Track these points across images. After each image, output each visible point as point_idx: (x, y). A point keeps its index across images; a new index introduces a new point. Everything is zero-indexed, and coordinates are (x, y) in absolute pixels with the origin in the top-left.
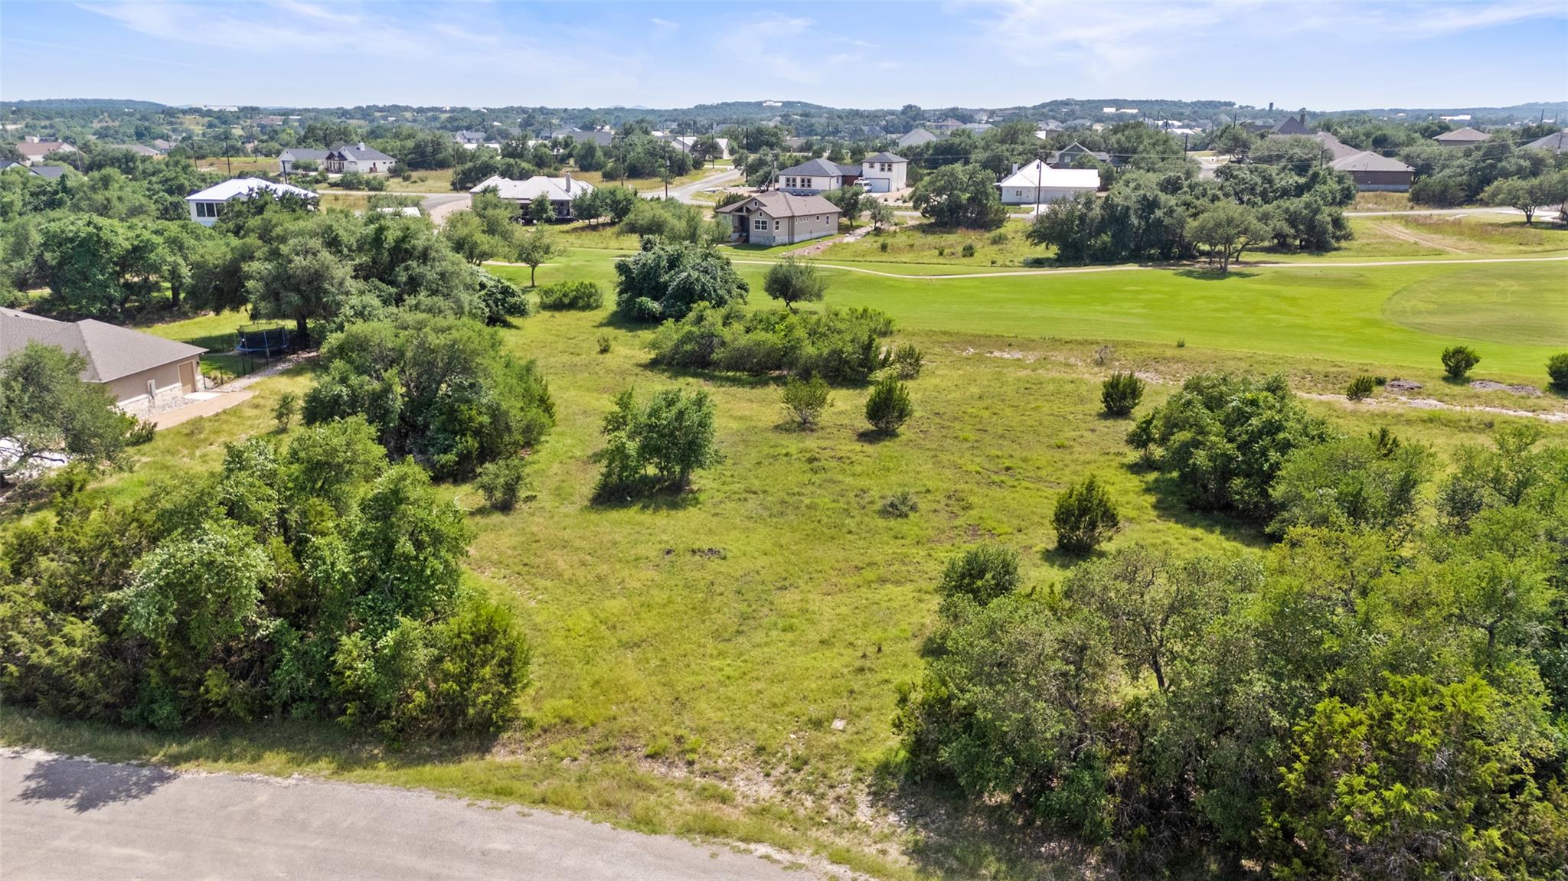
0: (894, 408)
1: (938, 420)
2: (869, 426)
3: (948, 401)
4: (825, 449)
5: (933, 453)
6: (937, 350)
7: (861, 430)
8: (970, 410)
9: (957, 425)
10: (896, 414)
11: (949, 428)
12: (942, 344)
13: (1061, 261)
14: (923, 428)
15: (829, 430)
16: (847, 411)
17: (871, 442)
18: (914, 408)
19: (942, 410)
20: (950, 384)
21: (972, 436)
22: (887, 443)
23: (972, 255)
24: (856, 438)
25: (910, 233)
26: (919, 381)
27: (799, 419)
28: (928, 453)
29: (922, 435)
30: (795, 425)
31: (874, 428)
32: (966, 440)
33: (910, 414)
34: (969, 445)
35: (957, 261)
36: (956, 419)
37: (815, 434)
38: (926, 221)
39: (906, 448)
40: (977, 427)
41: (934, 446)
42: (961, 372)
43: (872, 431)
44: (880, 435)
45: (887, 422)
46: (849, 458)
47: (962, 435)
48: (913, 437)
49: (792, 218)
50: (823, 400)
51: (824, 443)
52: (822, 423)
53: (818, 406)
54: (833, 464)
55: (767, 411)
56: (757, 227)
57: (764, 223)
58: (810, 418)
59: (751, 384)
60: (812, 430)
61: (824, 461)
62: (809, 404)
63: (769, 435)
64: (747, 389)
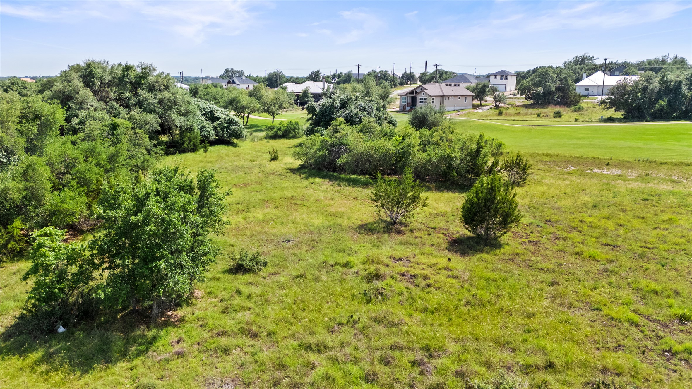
0: (496, 211)
1: (551, 229)
2: (464, 232)
3: (559, 208)
4: (400, 259)
5: (550, 277)
6: (540, 166)
7: (456, 236)
8: (589, 219)
9: (575, 236)
10: (499, 219)
11: (565, 239)
12: (545, 163)
13: (627, 119)
14: (533, 237)
15: (417, 234)
16: (446, 213)
17: (463, 254)
18: (522, 214)
19: (554, 218)
20: (558, 192)
21: (601, 253)
22: (485, 255)
23: (560, 116)
24: (445, 245)
25: (518, 108)
26: (526, 188)
27: (388, 219)
28: (542, 276)
29: (531, 247)
30: (382, 225)
31: (471, 234)
32: (592, 258)
33: (516, 220)
34: (598, 266)
35: (550, 120)
36: (572, 228)
37: (399, 238)
38: (527, 103)
39: (511, 266)
40: (604, 240)
41: (548, 265)
42: (567, 182)
43: (469, 238)
44: (477, 243)
45: (487, 229)
46: (425, 278)
47: (587, 251)
48: (520, 249)
49: (443, 97)
50: (414, 199)
51: (402, 251)
52: (414, 225)
53: (408, 205)
54: (401, 286)
55: (363, 209)
56: (421, 102)
57: (425, 99)
58: (400, 218)
59: (366, 185)
60: (399, 232)
61: (389, 281)
62: (398, 203)
63: (346, 236)
64: (360, 189)
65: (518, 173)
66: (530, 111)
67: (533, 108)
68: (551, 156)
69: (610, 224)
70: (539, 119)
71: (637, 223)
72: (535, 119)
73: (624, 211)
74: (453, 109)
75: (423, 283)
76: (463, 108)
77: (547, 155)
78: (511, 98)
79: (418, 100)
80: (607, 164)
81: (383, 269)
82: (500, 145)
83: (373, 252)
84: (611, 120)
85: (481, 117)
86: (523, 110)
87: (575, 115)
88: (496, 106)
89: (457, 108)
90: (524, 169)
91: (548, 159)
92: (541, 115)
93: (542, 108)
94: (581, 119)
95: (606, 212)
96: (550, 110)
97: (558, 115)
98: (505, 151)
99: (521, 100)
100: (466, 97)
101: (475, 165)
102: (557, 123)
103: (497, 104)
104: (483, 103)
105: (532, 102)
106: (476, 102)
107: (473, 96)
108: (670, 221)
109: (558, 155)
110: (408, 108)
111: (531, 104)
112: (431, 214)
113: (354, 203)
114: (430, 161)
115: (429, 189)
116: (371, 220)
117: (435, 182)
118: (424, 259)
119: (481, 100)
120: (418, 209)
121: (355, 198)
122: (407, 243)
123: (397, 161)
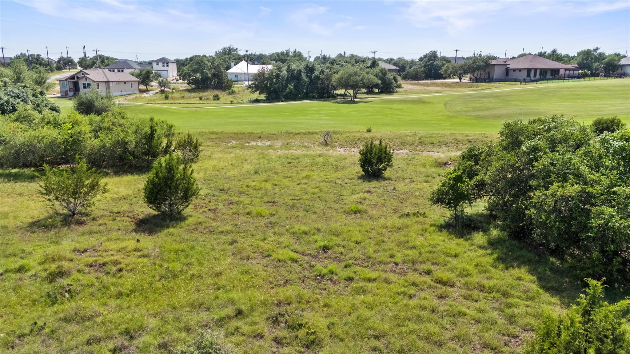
0: (177, 187)
1: (225, 197)
2: (149, 211)
3: (229, 178)
4: (85, 251)
5: (229, 238)
6: (209, 144)
7: (141, 216)
8: (253, 184)
9: (245, 199)
10: (180, 194)
11: (237, 203)
12: (212, 140)
13: (269, 100)
14: (212, 206)
15: (100, 221)
16: (128, 196)
18: (200, 187)
19: (226, 187)
20: (226, 164)
21: (265, 209)
22: (171, 230)
23: (218, 99)
24: (133, 227)
25: (182, 92)
26: (199, 164)
27: (66, 211)
28: (223, 238)
29: (211, 215)
30: (59, 219)
31: (156, 213)
32: (260, 215)
33: (195, 193)
34: (265, 221)
35: (211, 102)
36: (242, 193)
37: (81, 229)
38: (189, 88)
39: (196, 235)
40: (266, 199)
41: (228, 228)
42: (233, 155)
43: (155, 216)
44: (164, 220)
45: (171, 205)
46: (116, 263)
47: (255, 210)
48: (202, 219)
49: (108, 82)
50: (93, 187)
51: (85, 242)
52: (96, 213)
53: (87, 194)
54: (90, 277)
55: (32, 204)
56: (85, 87)
57: (89, 85)
58: (79, 208)
59: (32, 178)
60: (80, 223)
61: (75, 275)
62: (75, 193)
63: (16, 238)
64: (26, 184)
65: (190, 151)
66: (193, 94)
67: (195, 92)
68: (217, 134)
69: (269, 186)
70: (201, 102)
71: (286, 182)
72: (198, 102)
73: (276, 173)
74: (120, 94)
75: (114, 269)
76: (130, 93)
77: (213, 133)
78: (174, 83)
79: (81, 86)
80: (260, 137)
81: (66, 265)
82: (171, 127)
83: (52, 249)
84: (257, 101)
85: (149, 101)
86: (187, 94)
87: (230, 98)
88: (161, 90)
89: (124, 93)
90: (196, 147)
91: (214, 136)
92: (203, 98)
93: (203, 92)
94: (235, 101)
95: (264, 176)
96: (210, 94)
97: (216, 98)
98: (176, 132)
99: (183, 85)
100: (131, 82)
101: (150, 147)
102: (217, 105)
103: (163, 88)
104: (149, 88)
105: (193, 86)
106: (142, 87)
107: (139, 81)
108: (307, 177)
109: (221, 133)
110: (71, 94)
111: (193, 89)
112: (113, 199)
113: (20, 199)
114: (104, 146)
115: (107, 174)
116: (45, 215)
117: (112, 166)
118: (112, 245)
119: (146, 85)
120: (98, 197)
121: (21, 195)
122: (91, 233)
123: (66, 150)
